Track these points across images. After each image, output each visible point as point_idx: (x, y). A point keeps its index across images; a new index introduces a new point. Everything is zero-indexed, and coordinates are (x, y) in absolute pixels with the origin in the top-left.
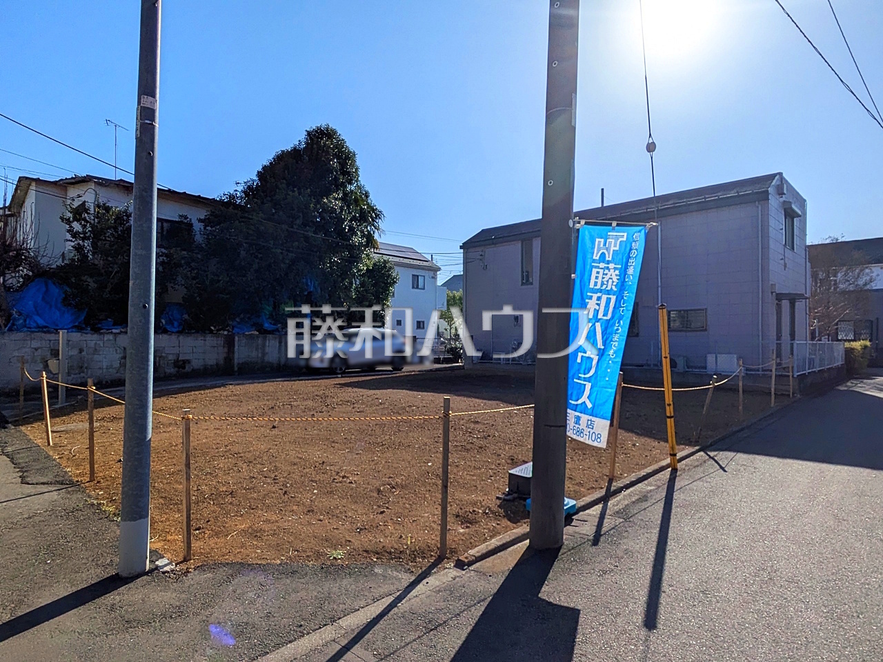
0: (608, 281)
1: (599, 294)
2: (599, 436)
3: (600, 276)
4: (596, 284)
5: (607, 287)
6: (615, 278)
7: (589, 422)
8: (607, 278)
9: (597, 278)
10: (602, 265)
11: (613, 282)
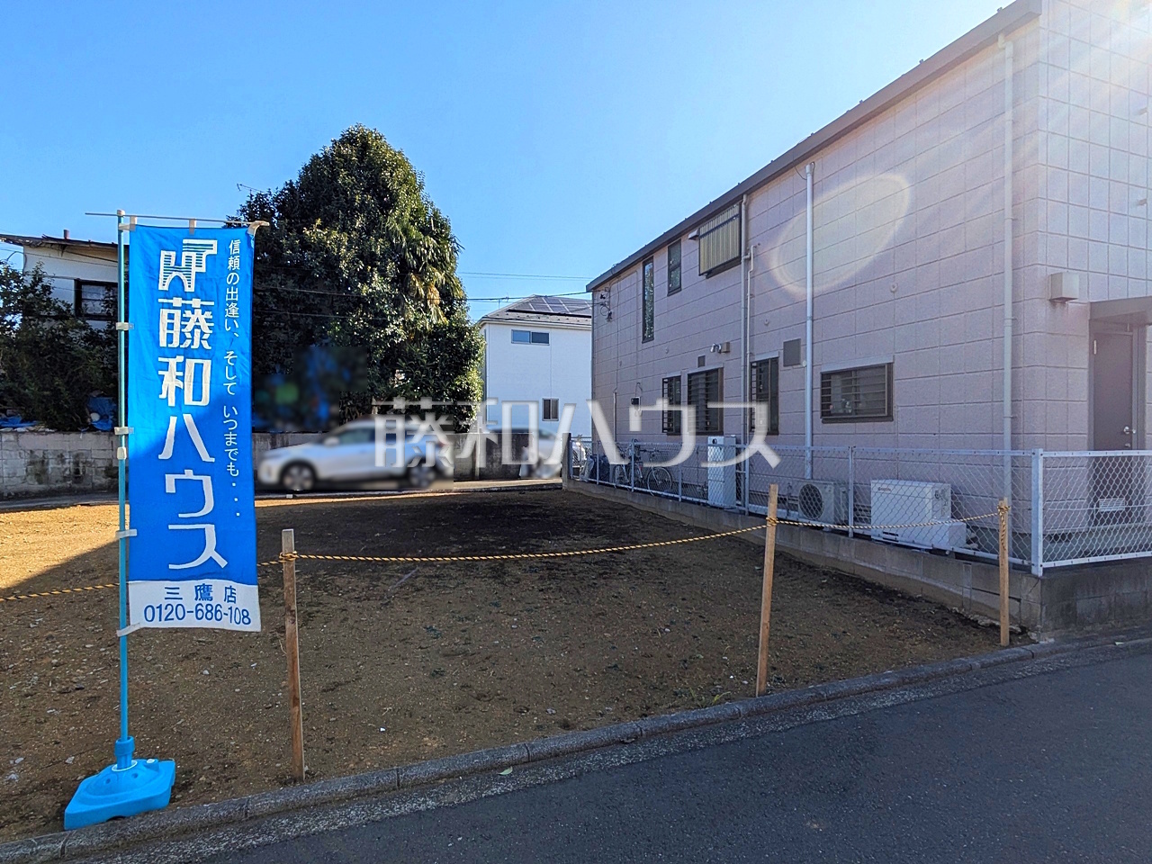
0: (192, 333)
1: (180, 359)
2: (245, 614)
3: (177, 322)
4: (170, 338)
5: (192, 344)
6: (205, 326)
7: (229, 591)
8: (190, 325)
9: (171, 326)
10: (177, 302)
11: (202, 333)
